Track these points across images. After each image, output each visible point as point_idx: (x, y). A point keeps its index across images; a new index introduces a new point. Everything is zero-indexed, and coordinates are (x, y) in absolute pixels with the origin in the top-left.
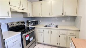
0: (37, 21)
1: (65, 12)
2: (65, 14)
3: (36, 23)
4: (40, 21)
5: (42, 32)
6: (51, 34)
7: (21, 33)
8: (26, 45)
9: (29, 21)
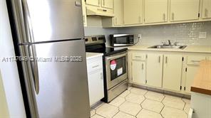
0: (133, 36)
1: (206, 11)
2: (206, 15)
3: (129, 40)
4: (140, 35)
5: (145, 59)
6: (165, 65)
7: (103, 54)
8: (111, 80)
9: (115, 36)
